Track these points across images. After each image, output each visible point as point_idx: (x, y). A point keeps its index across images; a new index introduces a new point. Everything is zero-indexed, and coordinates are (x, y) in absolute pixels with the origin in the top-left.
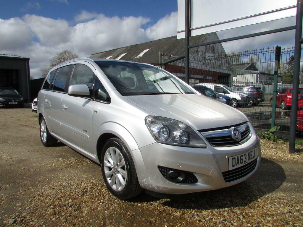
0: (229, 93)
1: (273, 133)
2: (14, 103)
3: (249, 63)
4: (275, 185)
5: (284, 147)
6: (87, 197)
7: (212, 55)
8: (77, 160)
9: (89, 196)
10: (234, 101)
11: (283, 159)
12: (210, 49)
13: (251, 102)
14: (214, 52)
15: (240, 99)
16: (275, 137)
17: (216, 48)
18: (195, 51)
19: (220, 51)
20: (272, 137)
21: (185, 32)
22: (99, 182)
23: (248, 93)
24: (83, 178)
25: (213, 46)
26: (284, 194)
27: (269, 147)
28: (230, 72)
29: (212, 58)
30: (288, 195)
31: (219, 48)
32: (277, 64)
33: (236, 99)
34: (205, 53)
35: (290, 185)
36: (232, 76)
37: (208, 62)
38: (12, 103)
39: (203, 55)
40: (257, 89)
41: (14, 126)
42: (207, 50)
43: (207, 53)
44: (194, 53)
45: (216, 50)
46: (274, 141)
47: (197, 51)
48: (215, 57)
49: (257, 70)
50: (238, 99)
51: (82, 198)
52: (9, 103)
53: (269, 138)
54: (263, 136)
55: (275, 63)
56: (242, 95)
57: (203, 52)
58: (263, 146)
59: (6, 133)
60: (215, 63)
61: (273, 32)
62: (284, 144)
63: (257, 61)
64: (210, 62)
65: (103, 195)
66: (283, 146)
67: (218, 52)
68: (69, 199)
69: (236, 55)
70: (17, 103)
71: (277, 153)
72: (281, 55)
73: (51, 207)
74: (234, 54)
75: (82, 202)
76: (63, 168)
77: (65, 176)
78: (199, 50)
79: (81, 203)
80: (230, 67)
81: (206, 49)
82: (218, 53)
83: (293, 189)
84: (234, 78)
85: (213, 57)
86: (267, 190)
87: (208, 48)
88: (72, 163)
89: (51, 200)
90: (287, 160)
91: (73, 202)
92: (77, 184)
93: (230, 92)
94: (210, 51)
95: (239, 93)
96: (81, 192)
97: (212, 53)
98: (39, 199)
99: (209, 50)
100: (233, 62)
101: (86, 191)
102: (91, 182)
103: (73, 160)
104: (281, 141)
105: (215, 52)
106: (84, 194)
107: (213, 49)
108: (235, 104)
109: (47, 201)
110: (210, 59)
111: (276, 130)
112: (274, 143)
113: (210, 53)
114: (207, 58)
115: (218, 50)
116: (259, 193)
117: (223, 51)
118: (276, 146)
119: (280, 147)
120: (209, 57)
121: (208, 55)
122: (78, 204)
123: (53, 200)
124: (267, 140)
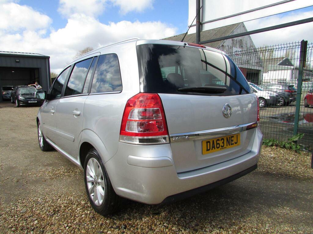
0: (256, 92)
1: (295, 142)
2: (33, 102)
3: (283, 58)
4: (281, 213)
5: (307, 159)
6: (57, 218)
7: (240, 50)
8: (66, 170)
9: (59, 217)
10: (261, 101)
11: (301, 176)
12: (238, 43)
13: (282, 101)
14: (242, 47)
15: (269, 98)
16: (296, 147)
17: (244, 42)
18: (221, 45)
19: (249, 45)
20: (294, 147)
21: (196, 26)
22: (77, 199)
23: (278, 91)
24: (62, 193)
25: (241, 40)
26: (288, 228)
27: (288, 158)
28: (260, 69)
29: (240, 53)
30: (294, 229)
31: (248, 42)
32: (303, 61)
33: (264, 98)
34: (231, 48)
35: (301, 213)
36: (262, 73)
37: (235, 57)
38: (31, 102)
39: (230, 50)
40: (290, 86)
41: (25, 127)
42: (234, 45)
43: (233, 48)
44: (219, 48)
45: (244, 44)
46: (296, 152)
47: (223, 46)
48: (244, 52)
49: (291, 65)
50: (266, 98)
51: (51, 218)
52: (29, 102)
53: (291, 148)
54: (283, 145)
55: (300, 60)
56: (271, 94)
57: (230, 47)
58: (282, 157)
59: (14, 135)
60: (243, 58)
61: (296, 24)
62: (308, 155)
63: (293, 56)
64: (237, 57)
65: (75, 216)
66: (305, 159)
67: (247, 46)
68: (36, 220)
69: (269, 50)
70: (36, 102)
71: (296, 167)
72: (307, 51)
73: (12, 229)
74: (267, 48)
75: (48, 224)
76: (47, 179)
77: (44, 189)
78: (225, 44)
79: (46, 226)
80: (260, 62)
81: (233, 43)
82: (246, 48)
83: (304, 220)
84: (264, 74)
85: (240, 51)
86: (269, 220)
87: (235, 42)
88: (59, 174)
89: (16, 220)
90: (306, 178)
91: (38, 224)
92: (52, 201)
93: (257, 90)
94: (238, 46)
95: (267, 92)
96: (52, 211)
97: (240, 47)
98: (4, 218)
99: (236, 45)
100: (266, 57)
101: (58, 211)
102: (69, 198)
103: (62, 169)
104: (305, 152)
105: (244, 46)
106: (54, 214)
107: (241, 42)
108: (263, 103)
109: (12, 221)
110: (237, 54)
111: (299, 138)
112: (296, 154)
113: (237, 47)
114: (234, 54)
115: (246, 44)
116: (257, 225)
117: (252, 45)
118: (298, 158)
119: (302, 159)
120: (236, 51)
121: (235, 49)
122: (43, 227)
123: (19, 220)
124: (288, 150)
